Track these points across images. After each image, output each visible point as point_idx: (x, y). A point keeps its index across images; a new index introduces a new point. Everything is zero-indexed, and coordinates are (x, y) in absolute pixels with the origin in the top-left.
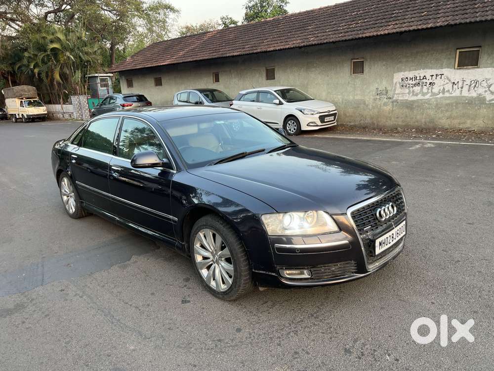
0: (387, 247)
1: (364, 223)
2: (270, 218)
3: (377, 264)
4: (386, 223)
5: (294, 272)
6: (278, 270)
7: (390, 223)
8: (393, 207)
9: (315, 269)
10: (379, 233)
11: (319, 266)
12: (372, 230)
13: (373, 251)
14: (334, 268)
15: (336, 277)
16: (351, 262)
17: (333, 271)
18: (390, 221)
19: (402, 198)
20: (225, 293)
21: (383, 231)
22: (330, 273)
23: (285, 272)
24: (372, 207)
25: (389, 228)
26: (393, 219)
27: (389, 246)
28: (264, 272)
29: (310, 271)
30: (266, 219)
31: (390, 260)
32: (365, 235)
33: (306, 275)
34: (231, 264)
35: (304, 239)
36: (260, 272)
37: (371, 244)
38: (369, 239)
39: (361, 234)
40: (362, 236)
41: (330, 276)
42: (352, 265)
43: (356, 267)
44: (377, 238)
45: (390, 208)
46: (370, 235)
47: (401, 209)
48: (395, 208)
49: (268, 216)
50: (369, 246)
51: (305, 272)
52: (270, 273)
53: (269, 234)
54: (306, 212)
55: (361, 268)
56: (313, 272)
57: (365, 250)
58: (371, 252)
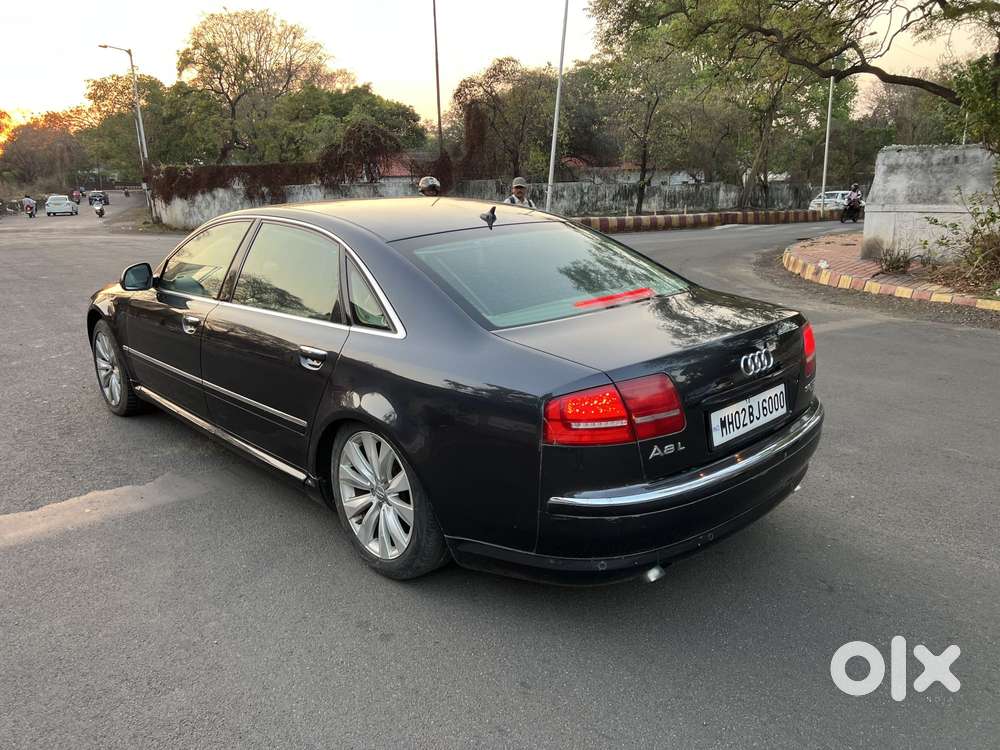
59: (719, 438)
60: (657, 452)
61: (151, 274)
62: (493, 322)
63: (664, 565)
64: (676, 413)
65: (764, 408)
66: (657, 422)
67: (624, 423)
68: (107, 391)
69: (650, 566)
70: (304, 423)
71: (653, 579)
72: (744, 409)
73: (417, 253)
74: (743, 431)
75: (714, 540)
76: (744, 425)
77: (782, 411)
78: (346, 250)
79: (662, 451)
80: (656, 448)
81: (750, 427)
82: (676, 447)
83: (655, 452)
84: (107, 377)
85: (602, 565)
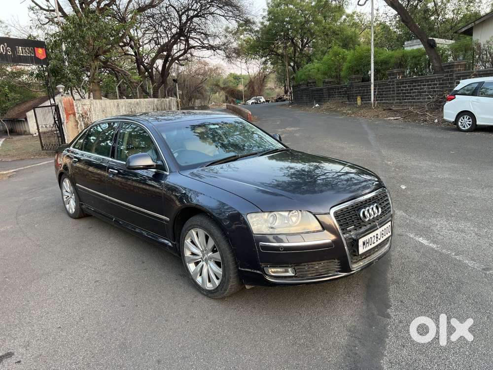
0: (371, 247)
1: (347, 223)
2: (255, 217)
3: (361, 264)
4: (370, 224)
5: (279, 270)
6: (263, 268)
7: (374, 223)
8: (377, 208)
9: (299, 267)
10: (363, 233)
11: (303, 264)
12: (356, 230)
13: (356, 250)
14: (318, 266)
15: (320, 275)
16: (334, 260)
17: (317, 270)
18: (374, 222)
19: (388, 200)
20: (210, 292)
21: (366, 231)
22: (314, 272)
23: (270, 270)
24: (355, 208)
25: (373, 229)
26: (378, 220)
27: (373, 246)
28: (250, 270)
29: (294, 268)
30: (251, 218)
31: (375, 260)
32: (348, 235)
33: (290, 273)
34: (221, 268)
35: (288, 237)
36: (246, 270)
37: (354, 244)
38: (352, 238)
39: (344, 233)
40: (345, 236)
41: (314, 275)
42: (335, 264)
43: (339, 265)
44: (361, 238)
45: (375, 209)
46: (353, 234)
47: (386, 210)
48: (380, 209)
49: (253, 215)
50: (353, 246)
51: (290, 270)
52: (255, 271)
53: (254, 233)
54: (290, 211)
55: (345, 267)
56: (297, 271)
57: (349, 249)
58: (354, 251)
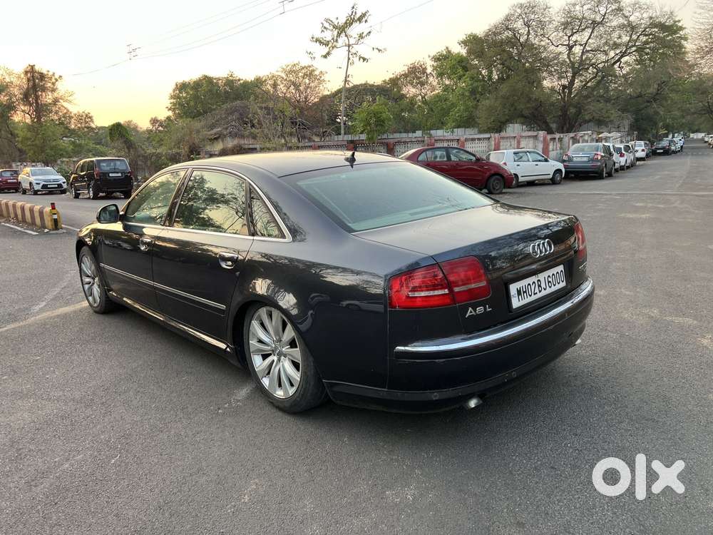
59: (516, 303)
60: (471, 312)
61: (118, 212)
62: (353, 227)
63: (481, 396)
64: (483, 284)
65: (549, 282)
66: (470, 290)
67: (446, 291)
68: (90, 298)
69: (471, 397)
70: (223, 307)
71: (473, 406)
72: (534, 282)
73: (299, 183)
74: (534, 298)
75: (517, 378)
76: (534, 294)
77: (563, 284)
78: (250, 184)
79: (475, 312)
80: (470, 309)
81: (539, 295)
82: (485, 309)
83: (470, 312)
84: (90, 289)
85: (435, 396)
